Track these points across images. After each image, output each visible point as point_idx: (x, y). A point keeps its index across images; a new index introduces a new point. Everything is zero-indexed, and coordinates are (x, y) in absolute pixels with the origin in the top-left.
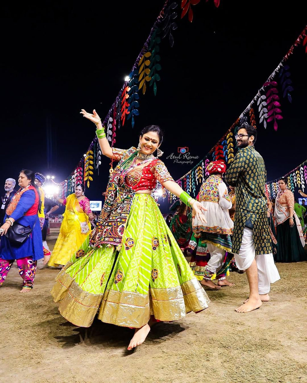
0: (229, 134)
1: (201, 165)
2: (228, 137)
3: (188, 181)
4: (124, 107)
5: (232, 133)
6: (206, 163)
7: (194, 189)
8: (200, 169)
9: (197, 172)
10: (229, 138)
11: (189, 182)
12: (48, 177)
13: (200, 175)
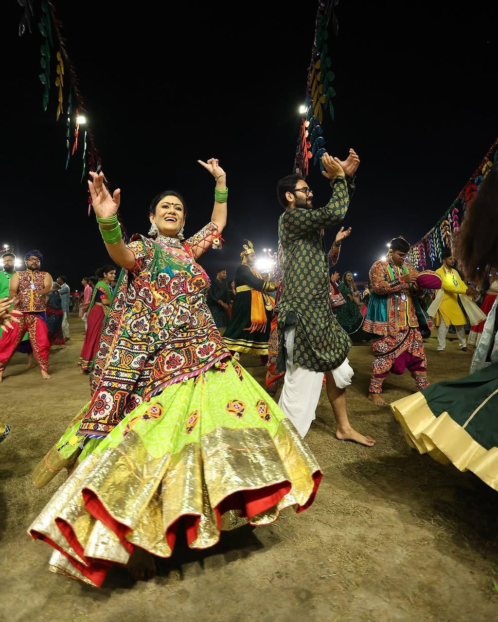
0: (486, 165)
1: (447, 219)
2: (484, 169)
3: (431, 243)
4: (306, 149)
5: (491, 162)
6: (454, 215)
7: (439, 252)
8: (446, 224)
9: (442, 229)
10: (486, 170)
11: (433, 244)
12: (265, 250)
13: (447, 233)
